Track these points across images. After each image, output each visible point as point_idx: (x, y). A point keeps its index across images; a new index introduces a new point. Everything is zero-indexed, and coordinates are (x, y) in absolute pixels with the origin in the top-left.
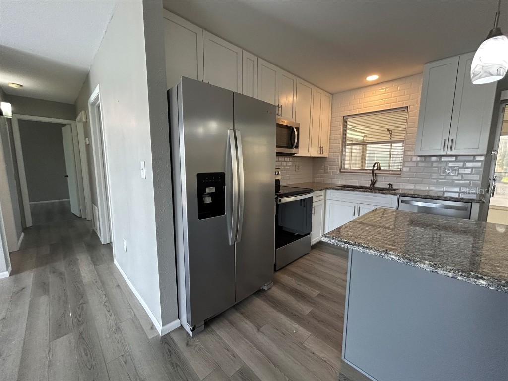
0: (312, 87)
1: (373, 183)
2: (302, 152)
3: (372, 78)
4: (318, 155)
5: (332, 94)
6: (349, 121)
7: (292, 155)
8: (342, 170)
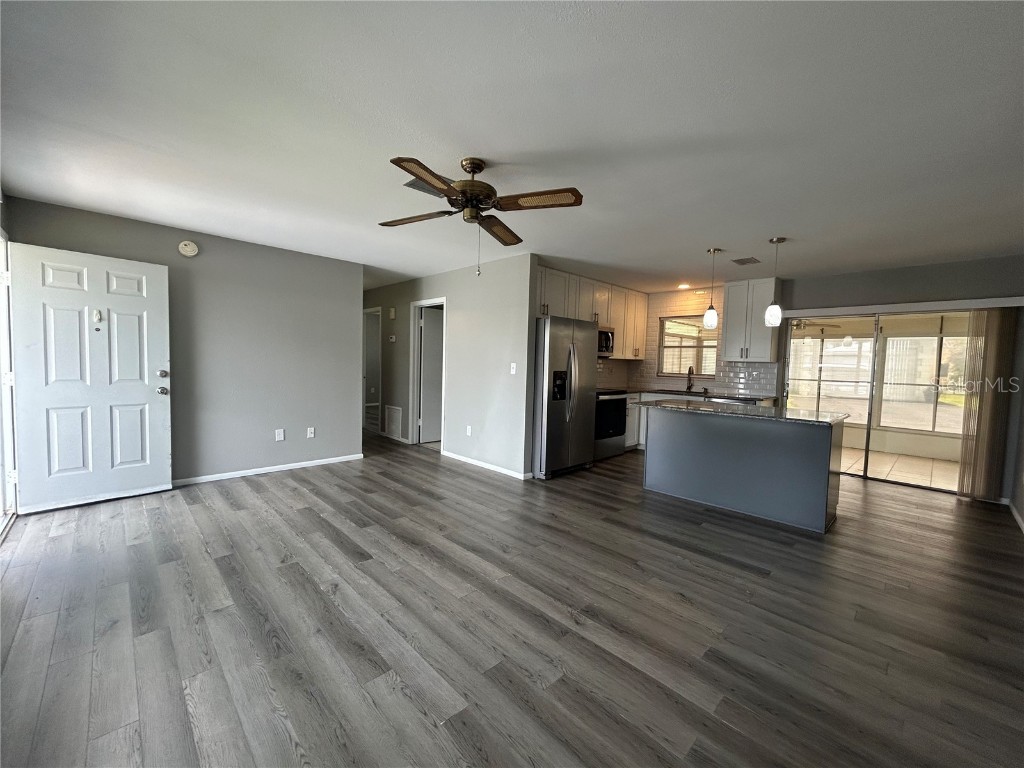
0: (626, 291)
1: (689, 388)
2: (617, 355)
3: (683, 286)
4: (633, 358)
5: (648, 294)
6: (668, 324)
7: (607, 358)
8: (660, 374)
